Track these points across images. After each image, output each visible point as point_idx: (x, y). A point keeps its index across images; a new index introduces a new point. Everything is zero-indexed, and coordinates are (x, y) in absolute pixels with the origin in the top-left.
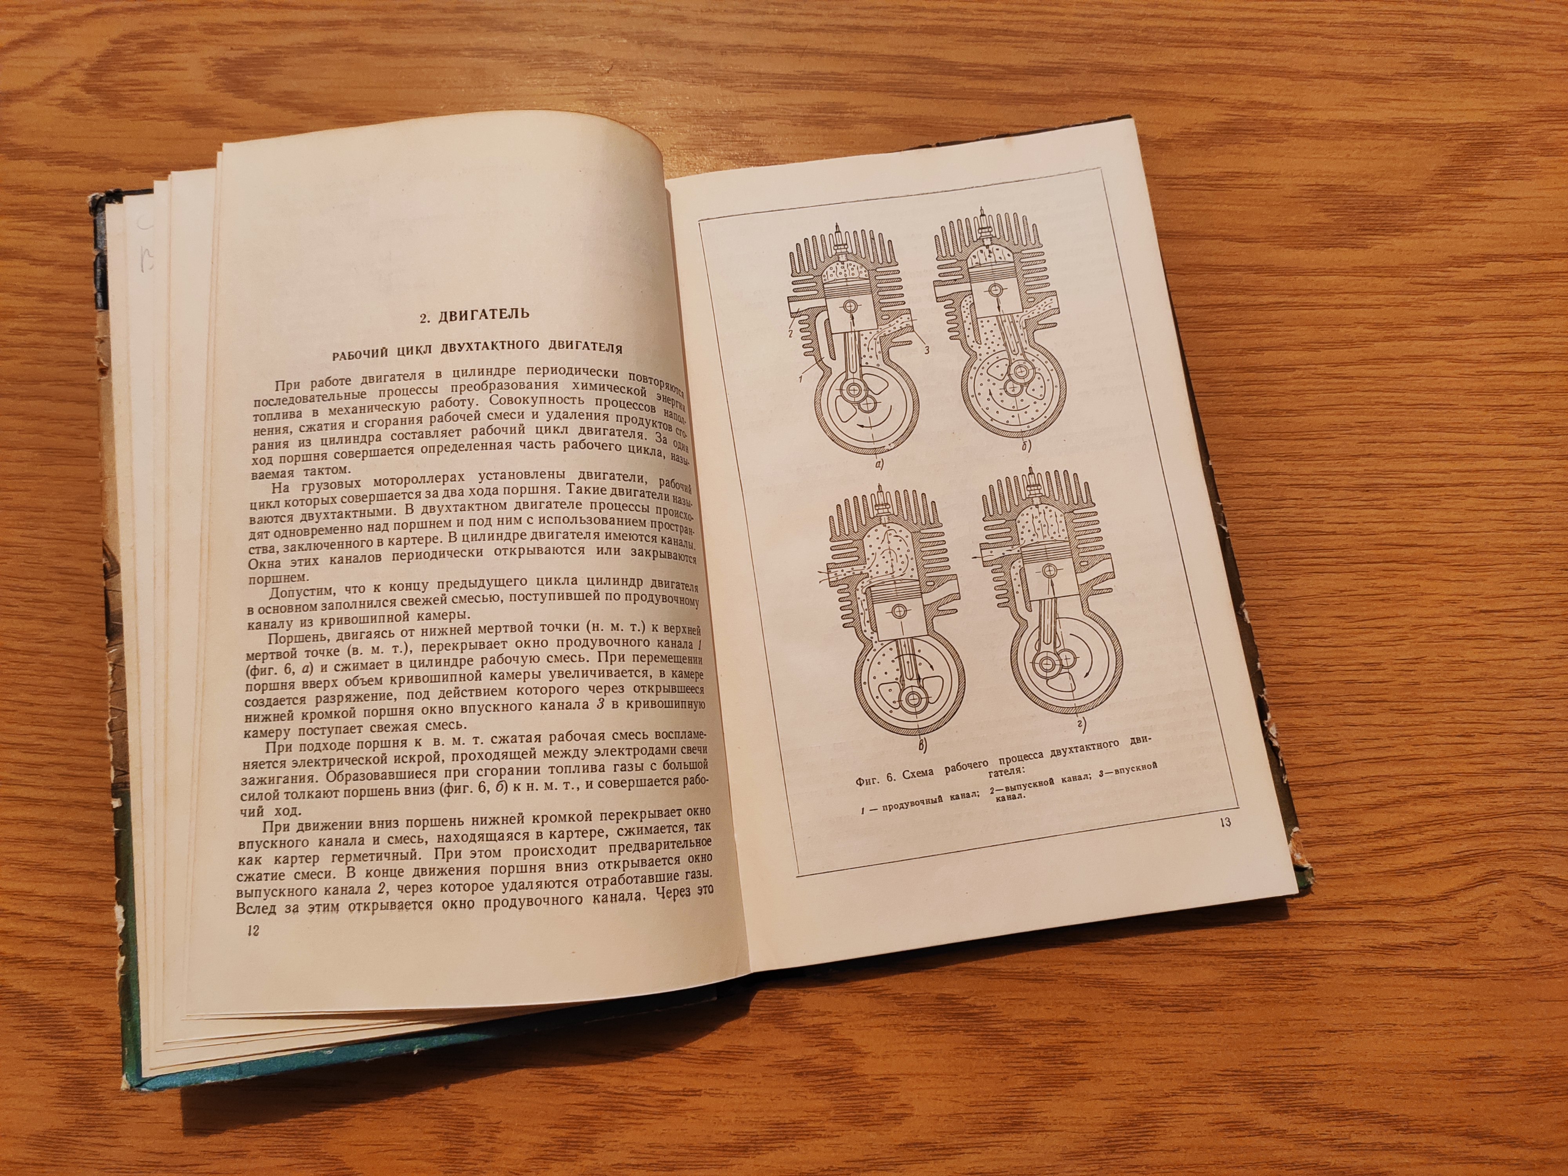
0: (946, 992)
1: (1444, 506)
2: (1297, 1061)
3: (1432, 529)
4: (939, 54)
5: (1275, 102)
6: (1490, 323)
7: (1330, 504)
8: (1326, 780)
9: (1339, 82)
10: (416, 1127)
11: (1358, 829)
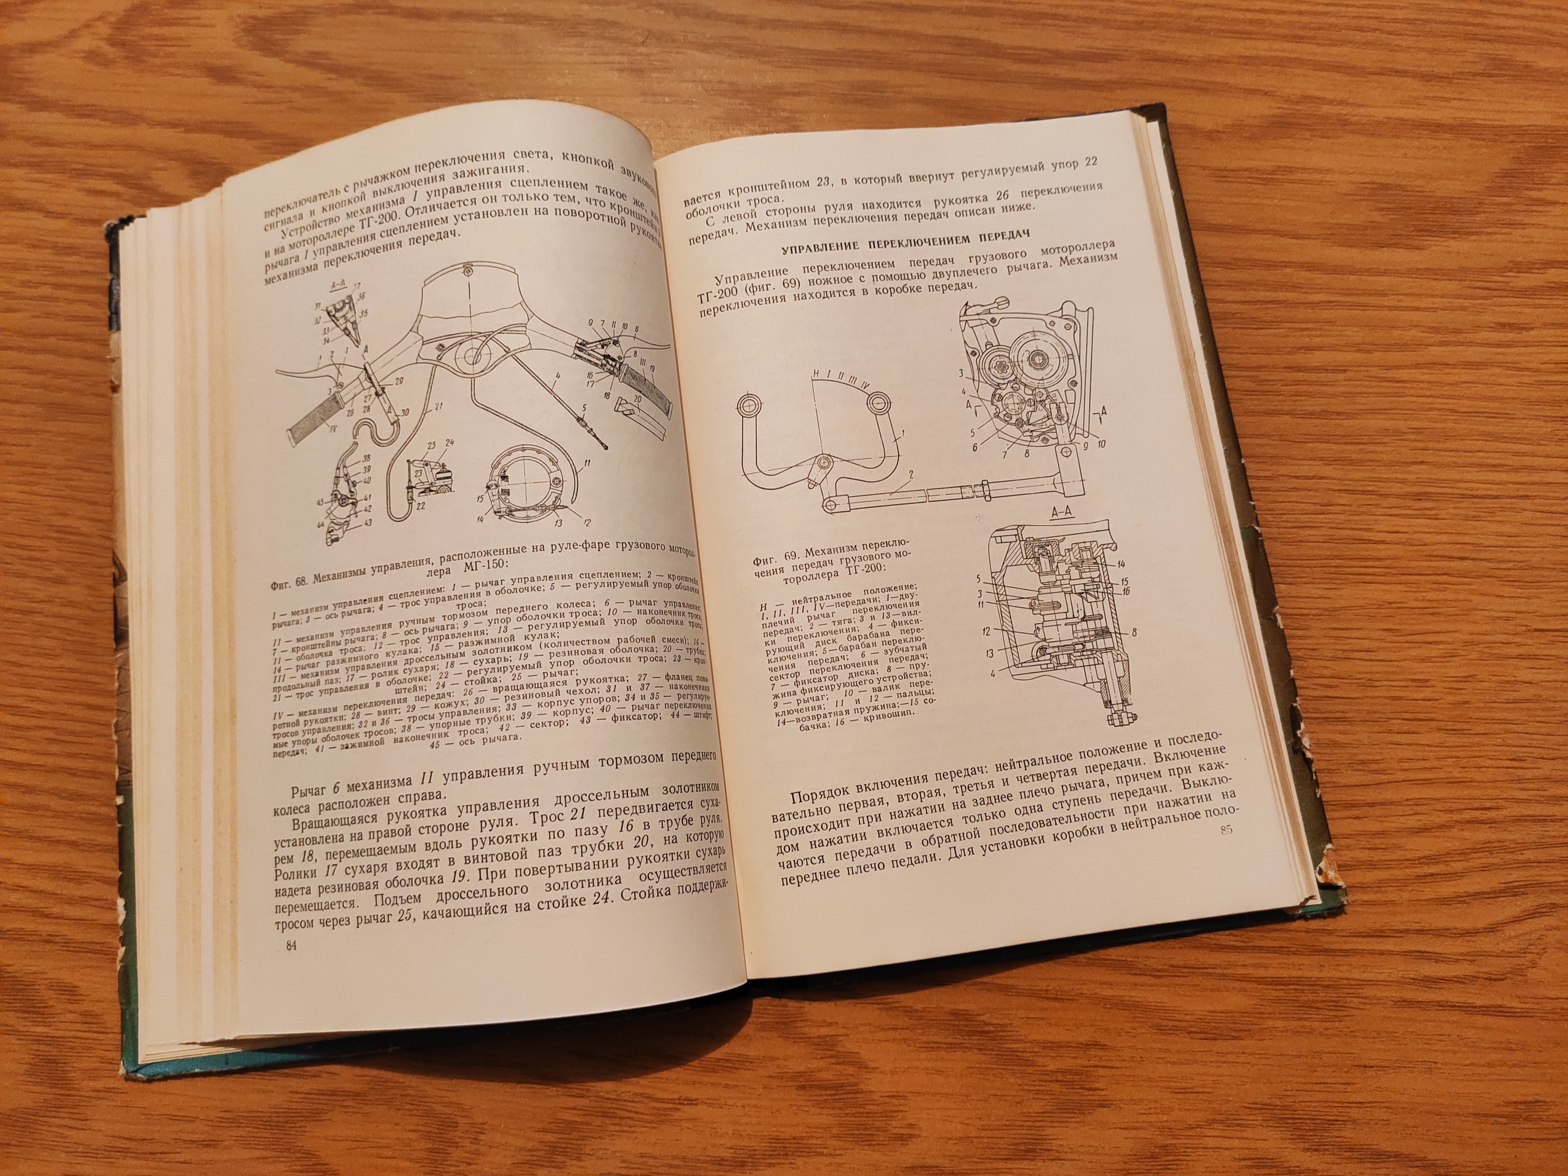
0: (960, 1007)
1: (1498, 518)
2: (1331, 1097)
3: (1486, 543)
4: (984, 36)
5: (1330, 96)
6: (1552, 332)
7: (1381, 511)
8: (1369, 801)
9: (1397, 80)
10: (397, 1124)
11: (1401, 853)
